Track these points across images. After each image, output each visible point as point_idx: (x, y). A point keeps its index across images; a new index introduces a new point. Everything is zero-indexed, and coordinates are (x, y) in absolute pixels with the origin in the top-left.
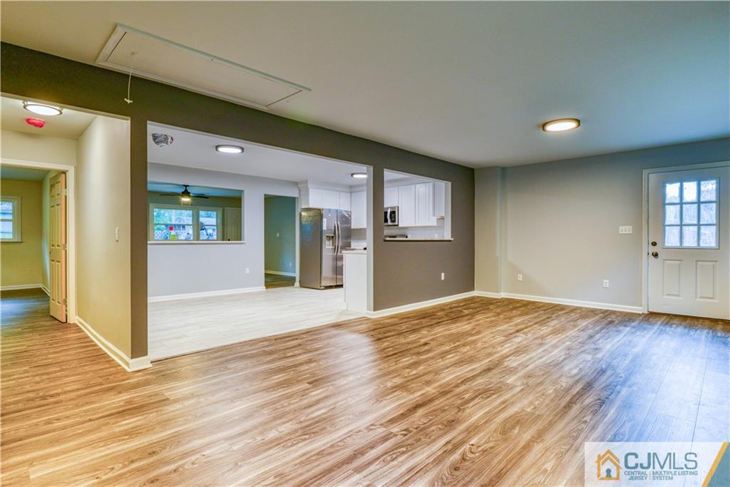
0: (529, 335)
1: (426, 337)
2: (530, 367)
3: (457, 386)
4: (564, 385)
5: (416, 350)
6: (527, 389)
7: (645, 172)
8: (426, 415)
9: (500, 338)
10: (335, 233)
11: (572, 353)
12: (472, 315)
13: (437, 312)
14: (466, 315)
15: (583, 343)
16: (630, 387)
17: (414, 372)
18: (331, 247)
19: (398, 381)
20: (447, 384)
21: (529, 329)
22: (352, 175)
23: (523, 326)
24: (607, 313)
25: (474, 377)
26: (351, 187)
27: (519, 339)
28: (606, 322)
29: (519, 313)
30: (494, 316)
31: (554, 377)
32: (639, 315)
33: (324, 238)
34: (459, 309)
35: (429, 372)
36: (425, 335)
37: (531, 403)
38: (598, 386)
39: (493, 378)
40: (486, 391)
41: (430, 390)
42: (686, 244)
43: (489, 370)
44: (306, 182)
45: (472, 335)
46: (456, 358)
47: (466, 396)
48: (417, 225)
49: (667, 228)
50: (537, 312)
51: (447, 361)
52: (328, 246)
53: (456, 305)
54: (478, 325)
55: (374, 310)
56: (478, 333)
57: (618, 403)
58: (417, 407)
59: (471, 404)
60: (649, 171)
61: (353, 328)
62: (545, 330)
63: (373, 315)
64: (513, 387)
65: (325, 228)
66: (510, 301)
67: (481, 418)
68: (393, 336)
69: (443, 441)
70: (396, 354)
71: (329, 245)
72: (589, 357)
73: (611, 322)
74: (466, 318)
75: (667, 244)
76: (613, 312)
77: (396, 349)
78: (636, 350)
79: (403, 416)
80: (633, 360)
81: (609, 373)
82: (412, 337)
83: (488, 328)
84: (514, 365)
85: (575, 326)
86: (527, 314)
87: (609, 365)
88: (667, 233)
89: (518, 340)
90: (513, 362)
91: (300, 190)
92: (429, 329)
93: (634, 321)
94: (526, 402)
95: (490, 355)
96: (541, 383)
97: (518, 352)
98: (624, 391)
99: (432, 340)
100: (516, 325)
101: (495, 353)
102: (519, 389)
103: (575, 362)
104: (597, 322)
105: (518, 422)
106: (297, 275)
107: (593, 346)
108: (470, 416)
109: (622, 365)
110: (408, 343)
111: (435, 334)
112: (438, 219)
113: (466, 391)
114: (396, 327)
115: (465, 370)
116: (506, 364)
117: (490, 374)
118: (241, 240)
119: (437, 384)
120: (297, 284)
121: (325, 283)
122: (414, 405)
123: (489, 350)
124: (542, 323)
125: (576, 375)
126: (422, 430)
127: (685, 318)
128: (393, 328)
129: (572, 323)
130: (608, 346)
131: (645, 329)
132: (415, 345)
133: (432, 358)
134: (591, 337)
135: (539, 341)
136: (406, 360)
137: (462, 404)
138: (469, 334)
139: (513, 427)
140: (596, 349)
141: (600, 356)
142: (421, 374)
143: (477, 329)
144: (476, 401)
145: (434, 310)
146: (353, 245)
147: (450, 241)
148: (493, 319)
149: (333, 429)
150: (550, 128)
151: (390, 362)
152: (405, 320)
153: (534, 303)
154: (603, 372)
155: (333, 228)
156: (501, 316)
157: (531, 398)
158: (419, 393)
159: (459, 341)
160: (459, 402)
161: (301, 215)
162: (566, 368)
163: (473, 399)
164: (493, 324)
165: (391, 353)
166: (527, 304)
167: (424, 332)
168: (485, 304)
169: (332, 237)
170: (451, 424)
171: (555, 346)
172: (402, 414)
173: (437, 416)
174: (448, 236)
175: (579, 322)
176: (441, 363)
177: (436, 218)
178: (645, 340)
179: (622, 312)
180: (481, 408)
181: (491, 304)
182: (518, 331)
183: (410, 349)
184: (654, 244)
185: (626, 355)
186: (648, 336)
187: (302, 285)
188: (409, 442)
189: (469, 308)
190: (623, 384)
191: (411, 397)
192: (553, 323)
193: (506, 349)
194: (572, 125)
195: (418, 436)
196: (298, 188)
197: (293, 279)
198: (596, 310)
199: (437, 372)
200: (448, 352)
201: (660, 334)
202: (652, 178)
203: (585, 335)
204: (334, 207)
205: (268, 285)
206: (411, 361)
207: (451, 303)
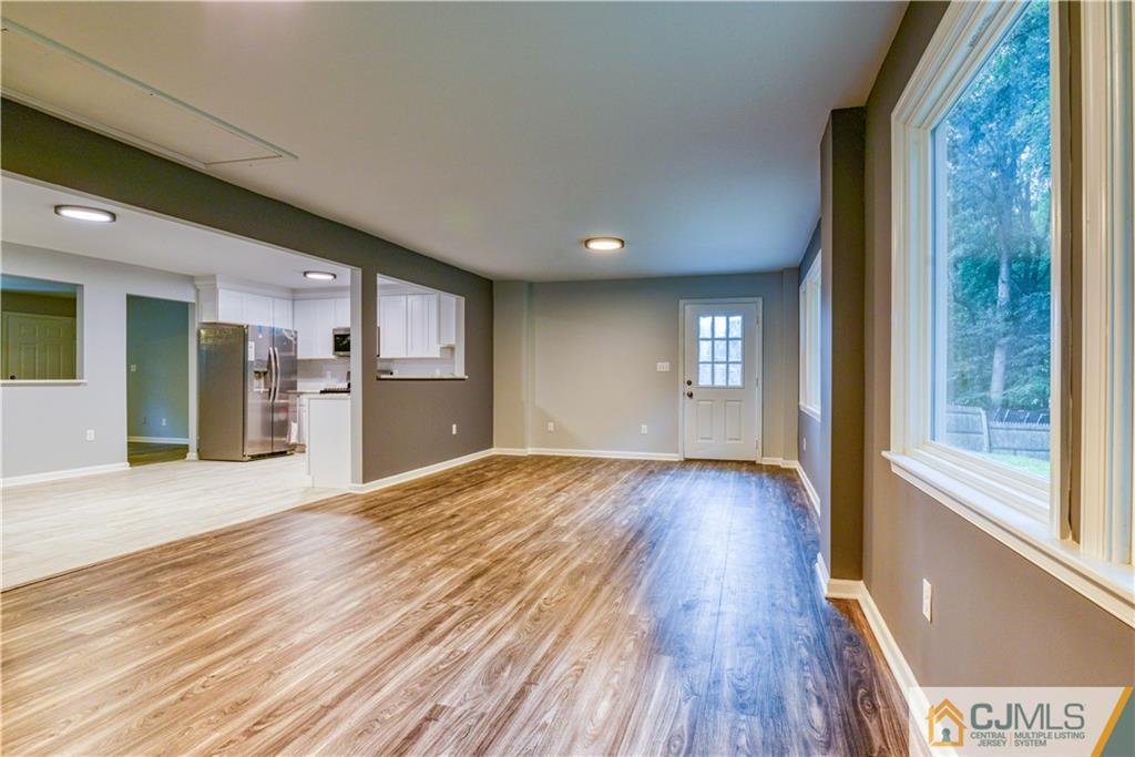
0: (573, 493)
1: (451, 508)
2: (582, 524)
3: (510, 552)
4: (617, 535)
5: (444, 524)
6: (583, 545)
7: (682, 302)
8: (487, 584)
9: (541, 500)
10: (269, 366)
11: (619, 505)
12: (499, 479)
13: (452, 477)
14: (492, 479)
15: (628, 495)
16: (675, 528)
17: (454, 547)
18: (262, 390)
19: (437, 558)
20: (499, 552)
21: (570, 487)
22: (305, 273)
23: (562, 485)
24: (646, 464)
25: (526, 542)
26: (294, 291)
27: (562, 497)
28: (646, 472)
29: (553, 471)
30: (525, 477)
31: (607, 529)
32: (676, 463)
33: (251, 374)
34: (481, 471)
35: (473, 544)
36: (447, 507)
37: (591, 556)
38: (648, 531)
39: (546, 540)
40: (542, 553)
41: (481, 561)
42: (717, 383)
43: (539, 532)
44: (213, 277)
45: (508, 500)
46: (498, 526)
47: (524, 560)
48: (409, 356)
49: (701, 366)
50: (573, 468)
51: (488, 531)
52: (256, 388)
53: (474, 468)
54: (510, 488)
55: (364, 482)
56: (514, 497)
57: (667, 543)
58: (474, 578)
59: (532, 566)
60: (686, 301)
61: (338, 509)
62: (587, 486)
63: (362, 489)
64: (570, 544)
65: (251, 357)
66: (540, 458)
67: (546, 576)
68: (404, 512)
69: (514, 602)
70: (421, 531)
71: (259, 387)
72: (636, 508)
73: (651, 472)
74: (493, 481)
75: (701, 384)
76: (652, 462)
77: (417, 526)
78: (676, 496)
79: (460, 590)
80: (675, 505)
81: (656, 519)
82: (432, 511)
83: (523, 490)
84: (565, 524)
85: (617, 479)
86: (563, 471)
87: (655, 512)
88: (701, 371)
89: (562, 499)
90: (562, 522)
91: (198, 291)
92: (449, 499)
93: (672, 469)
94: (585, 555)
95: (535, 518)
96: (596, 537)
97: (564, 511)
98: (671, 533)
99: (460, 510)
100: (555, 484)
101: (540, 515)
102: (575, 545)
103: (624, 514)
104: (637, 473)
105: (583, 573)
106: (192, 440)
107: (638, 497)
108: (535, 576)
109: (667, 510)
110: (430, 518)
111: (461, 504)
112: (442, 348)
113: (521, 556)
114: (405, 501)
115: (512, 537)
116: (555, 524)
117: (542, 536)
118: (75, 378)
119: (487, 554)
120: (192, 455)
121: (249, 451)
122: (469, 577)
123: (534, 513)
124: (582, 479)
125: (627, 525)
126: (488, 597)
127: (717, 461)
128: (400, 502)
129: (613, 477)
130: (652, 495)
131: (682, 476)
132: (439, 519)
133: (469, 530)
134: (634, 488)
135: (584, 498)
136: (436, 537)
137: (522, 568)
138: (502, 499)
139: (580, 577)
140: (641, 499)
141: (645, 505)
142: (463, 547)
143: (511, 493)
144: (536, 562)
145: (447, 476)
146: (302, 385)
147: (463, 380)
148: (526, 480)
149: (378, 617)
150: (594, 246)
151: (417, 541)
152: (412, 492)
153: (568, 458)
154: (651, 519)
155: (267, 358)
156: (535, 476)
157: (589, 551)
158: (470, 566)
159: (493, 508)
160: (518, 566)
161: (199, 334)
162: (617, 520)
163: (532, 561)
164: (527, 487)
165: (413, 531)
166: (561, 459)
167: (445, 503)
168: (512, 464)
169: (265, 373)
170: (517, 587)
171: (601, 501)
172: (459, 588)
173: (499, 582)
174: (460, 372)
175: (620, 474)
176: (482, 534)
177: (439, 346)
178: (683, 486)
179: (659, 461)
180: (544, 567)
181: (518, 463)
182: (558, 490)
183: (435, 524)
184: (689, 383)
185: (668, 502)
186: (686, 482)
187: (203, 456)
188: (479, 609)
189: (492, 471)
190: (669, 527)
191: (462, 571)
192: (594, 478)
193: (551, 510)
194: (616, 245)
195: (486, 603)
196: (195, 287)
197: (185, 448)
198: (635, 461)
199: (481, 543)
200: (485, 521)
201: (696, 479)
202: (687, 308)
203: (627, 488)
204: (267, 323)
205: (133, 460)
206: (444, 536)
207: (465, 466)
